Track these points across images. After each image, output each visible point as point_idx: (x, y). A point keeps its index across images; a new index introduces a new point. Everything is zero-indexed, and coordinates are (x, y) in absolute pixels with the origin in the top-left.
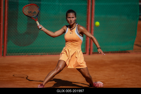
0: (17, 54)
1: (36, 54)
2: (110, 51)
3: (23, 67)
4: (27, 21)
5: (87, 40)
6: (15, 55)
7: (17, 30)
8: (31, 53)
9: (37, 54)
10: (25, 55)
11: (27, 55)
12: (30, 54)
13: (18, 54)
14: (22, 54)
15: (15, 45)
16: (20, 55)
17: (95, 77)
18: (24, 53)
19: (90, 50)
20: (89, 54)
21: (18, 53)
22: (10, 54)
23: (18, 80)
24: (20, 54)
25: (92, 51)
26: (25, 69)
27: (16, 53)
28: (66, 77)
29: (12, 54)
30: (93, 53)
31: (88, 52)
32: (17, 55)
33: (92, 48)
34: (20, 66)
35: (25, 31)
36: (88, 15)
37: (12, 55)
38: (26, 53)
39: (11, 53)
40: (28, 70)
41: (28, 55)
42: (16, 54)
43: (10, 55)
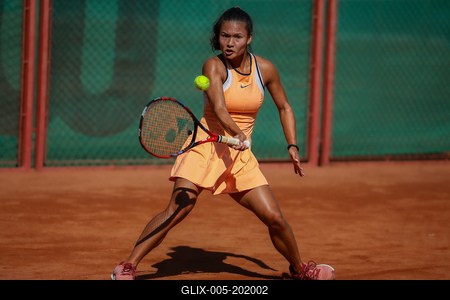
0: (80, 161)
1: (143, 161)
2: (387, 155)
3: (99, 205)
4: (113, 55)
5: (311, 118)
6: (72, 165)
7: (80, 82)
8: (127, 158)
9: (145, 164)
10: (107, 164)
11: (112, 166)
12: (123, 161)
13: (83, 161)
14: (98, 161)
15: (72, 133)
16: (89, 165)
17: (337, 239)
18: (103, 158)
19: (321, 151)
20: (320, 163)
21: (85, 157)
22: (56, 161)
23: (83, 249)
24: (90, 161)
25: (328, 154)
26: (106, 213)
27: (77, 157)
28: (240, 239)
29: (64, 161)
30: (333, 160)
31: (315, 155)
32: (80, 164)
33: (328, 144)
34: (89, 201)
35: (107, 87)
36: (314, 33)
37: (64, 165)
38: (111, 158)
39: (60, 158)
40: (114, 214)
41: (115, 164)
42: (77, 162)
43: (56, 166)
